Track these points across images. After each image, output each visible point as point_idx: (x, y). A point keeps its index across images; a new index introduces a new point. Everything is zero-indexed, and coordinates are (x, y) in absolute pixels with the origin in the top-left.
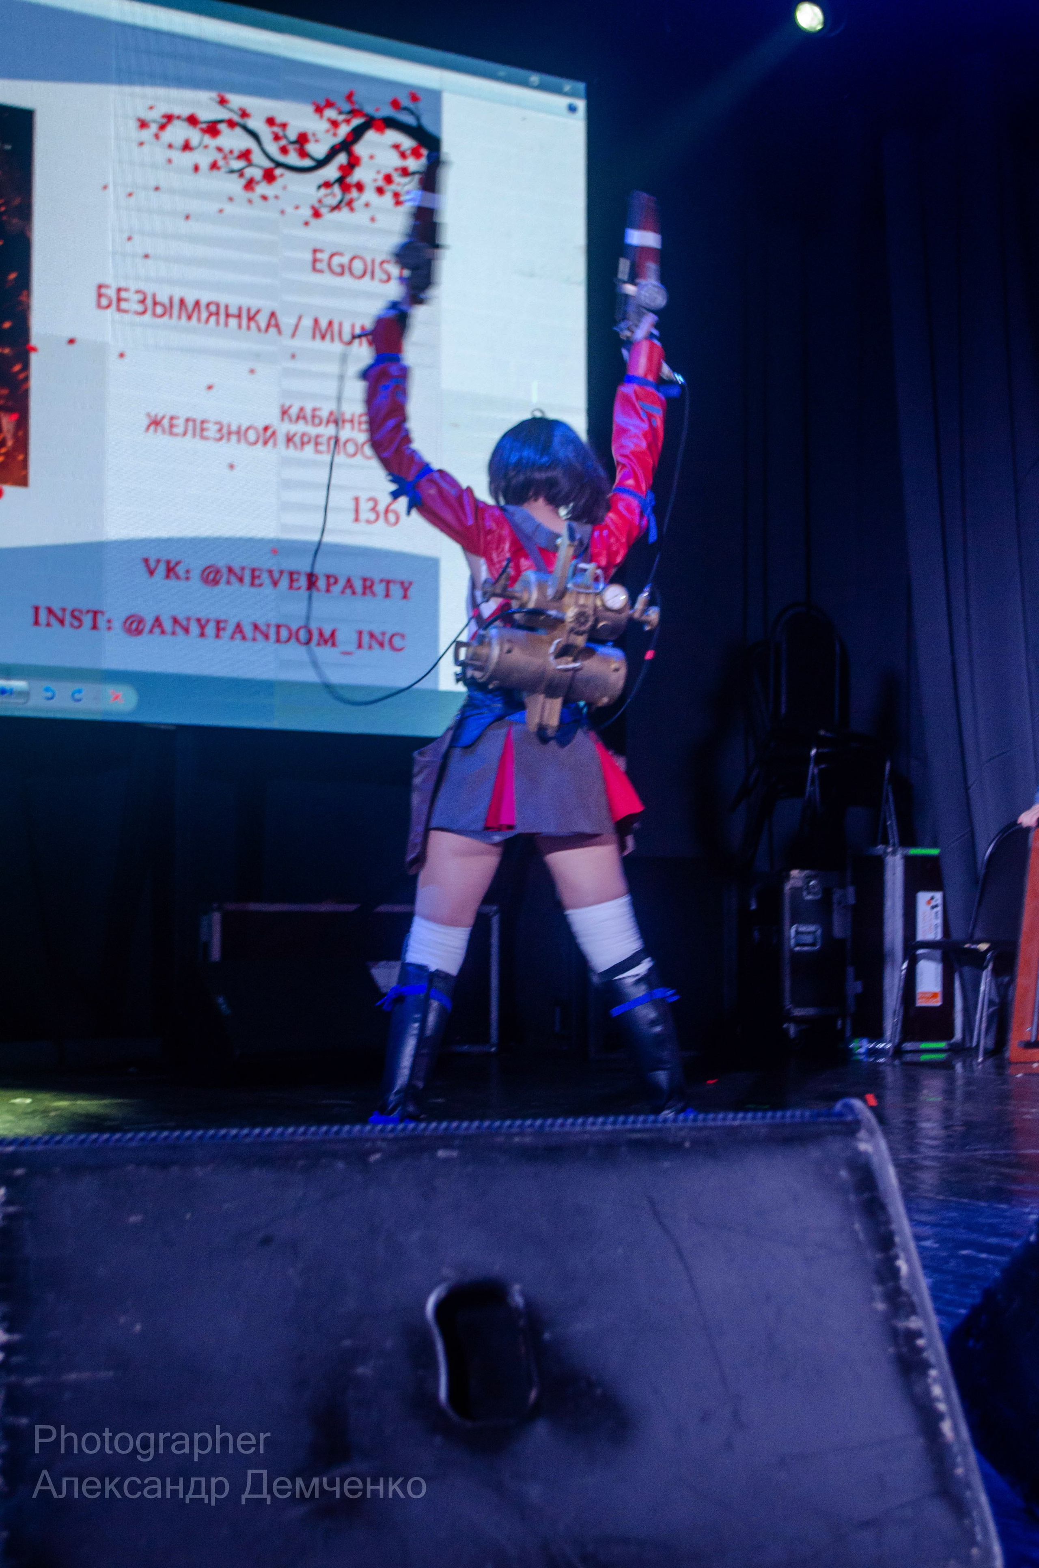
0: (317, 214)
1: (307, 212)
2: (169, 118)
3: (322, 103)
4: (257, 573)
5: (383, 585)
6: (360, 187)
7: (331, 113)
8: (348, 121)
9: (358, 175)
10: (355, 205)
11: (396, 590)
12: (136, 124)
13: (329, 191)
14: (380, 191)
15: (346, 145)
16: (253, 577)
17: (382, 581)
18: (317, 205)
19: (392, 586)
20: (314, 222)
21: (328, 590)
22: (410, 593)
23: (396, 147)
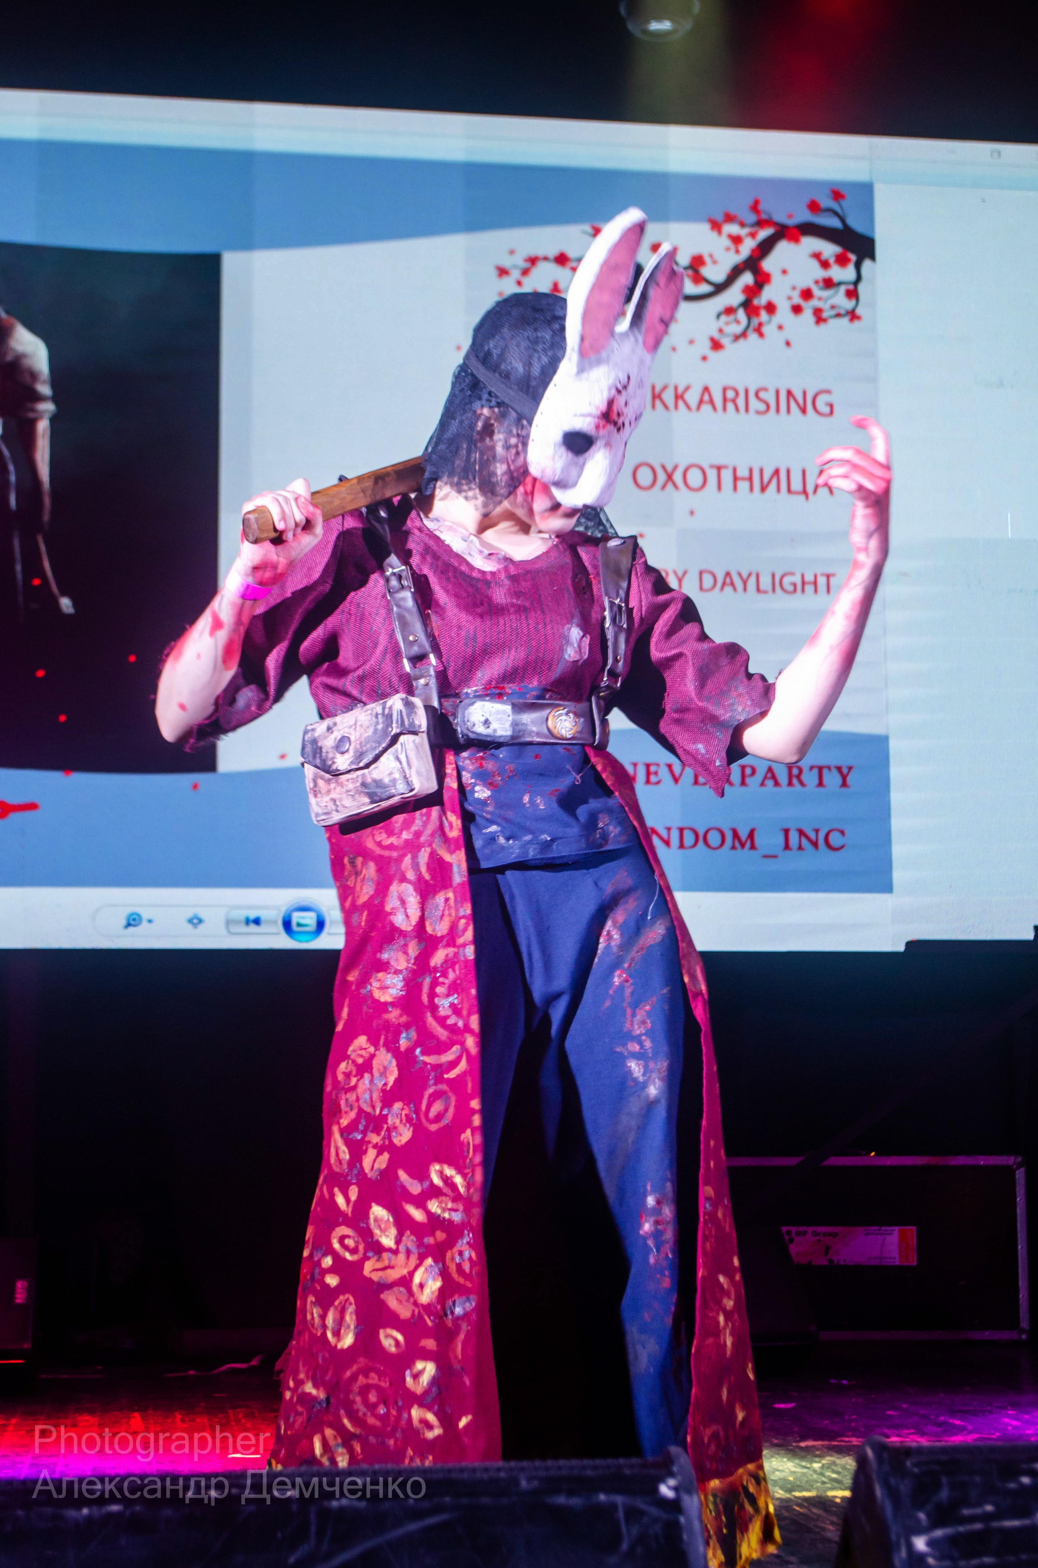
0: (716, 345)
1: (704, 346)
2: (533, 261)
3: (719, 218)
4: (653, 769)
5: (815, 772)
6: (771, 308)
7: (733, 229)
8: (753, 235)
9: (767, 294)
10: (765, 330)
11: (832, 779)
12: (494, 273)
13: (731, 318)
14: (797, 309)
15: (753, 263)
16: (648, 774)
17: (812, 768)
18: (717, 336)
19: (825, 771)
20: (713, 355)
21: (743, 783)
22: (849, 780)
23: (817, 256)
